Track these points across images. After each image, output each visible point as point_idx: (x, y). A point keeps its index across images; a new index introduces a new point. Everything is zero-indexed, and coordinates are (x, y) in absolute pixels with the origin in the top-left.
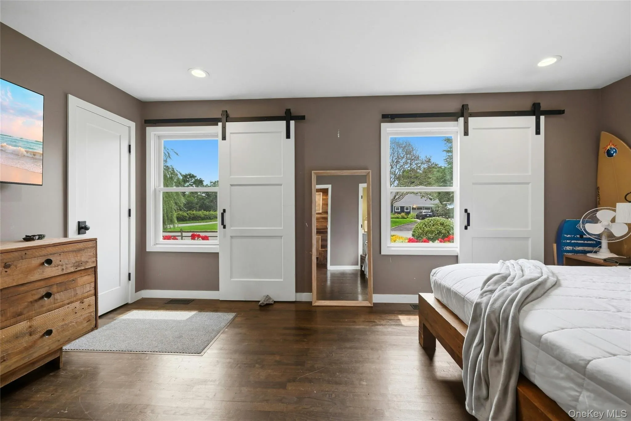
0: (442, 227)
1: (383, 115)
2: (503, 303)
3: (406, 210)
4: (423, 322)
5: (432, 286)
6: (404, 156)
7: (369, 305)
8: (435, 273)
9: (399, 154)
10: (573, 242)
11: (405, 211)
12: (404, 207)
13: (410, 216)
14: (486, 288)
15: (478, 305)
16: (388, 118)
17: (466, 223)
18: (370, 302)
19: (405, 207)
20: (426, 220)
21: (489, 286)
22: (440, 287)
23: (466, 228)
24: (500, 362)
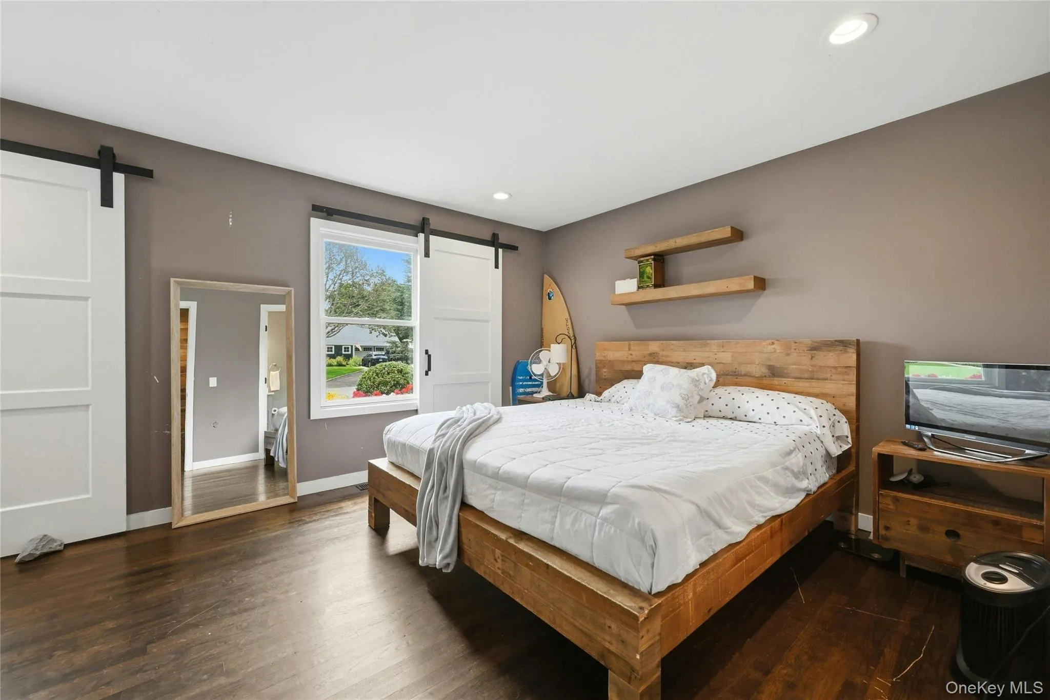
0: (400, 376)
1: (313, 205)
2: (452, 443)
3: (345, 351)
4: (373, 497)
5: (385, 447)
6: (341, 259)
7: (292, 500)
8: (388, 431)
9: (332, 255)
10: (524, 383)
11: (343, 353)
12: (341, 346)
13: (351, 361)
14: (439, 433)
15: (431, 452)
16: (322, 211)
17: (426, 368)
18: (292, 497)
19: (343, 347)
20: (378, 366)
21: (442, 430)
22: (393, 445)
23: (427, 374)
24: (447, 498)
